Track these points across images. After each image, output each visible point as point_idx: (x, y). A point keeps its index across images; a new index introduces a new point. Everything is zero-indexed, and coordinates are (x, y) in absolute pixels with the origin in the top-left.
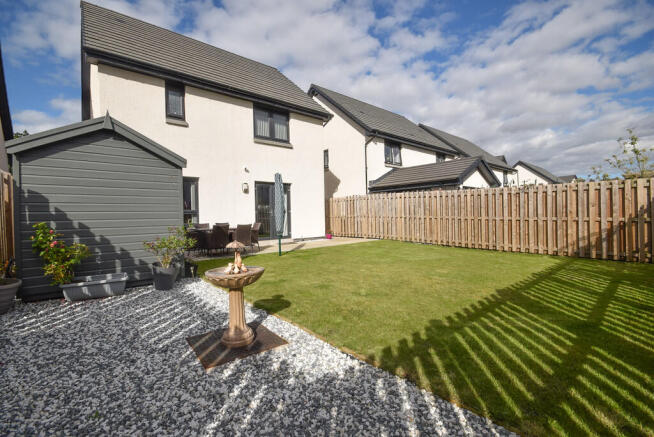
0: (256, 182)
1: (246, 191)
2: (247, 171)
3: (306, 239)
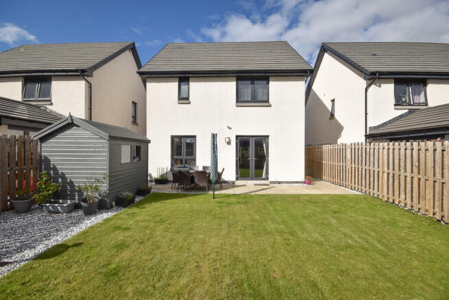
0: (237, 137)
1: (229, 143)
2: (230, 128)
3: (283, 182)
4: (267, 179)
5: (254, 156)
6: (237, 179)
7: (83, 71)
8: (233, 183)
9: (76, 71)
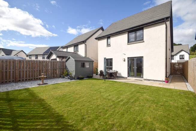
0: (128, 58)
1: (124, 61)
2: (125, 54)
3: (151, 80)
4: (143, 77)
5: (136, 67)
6: (128, 76)
7: (83, 41)
8: (126, 78)
9: (82, 42)
